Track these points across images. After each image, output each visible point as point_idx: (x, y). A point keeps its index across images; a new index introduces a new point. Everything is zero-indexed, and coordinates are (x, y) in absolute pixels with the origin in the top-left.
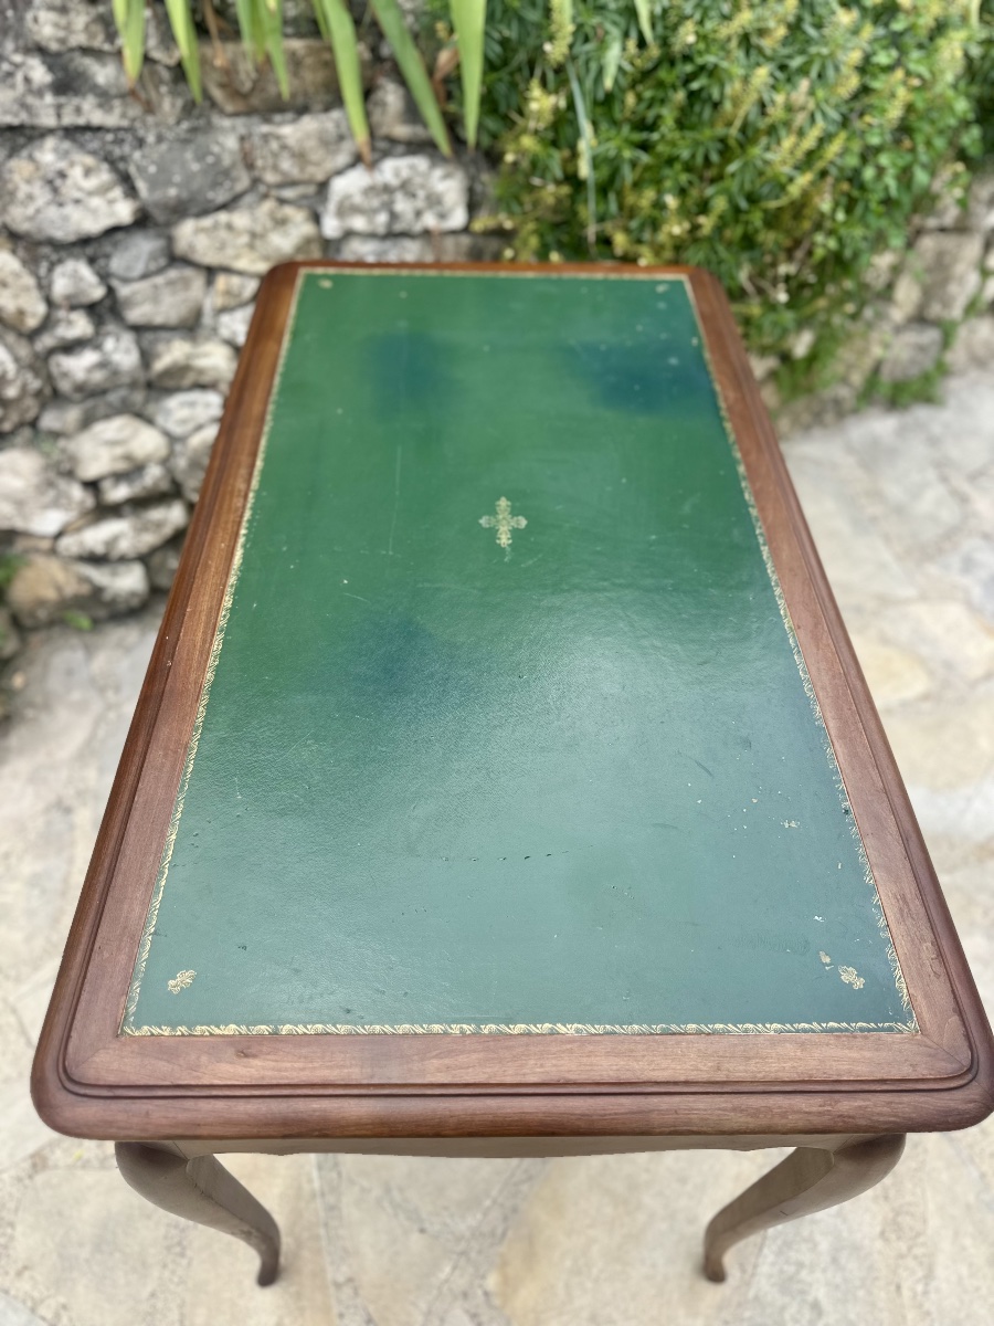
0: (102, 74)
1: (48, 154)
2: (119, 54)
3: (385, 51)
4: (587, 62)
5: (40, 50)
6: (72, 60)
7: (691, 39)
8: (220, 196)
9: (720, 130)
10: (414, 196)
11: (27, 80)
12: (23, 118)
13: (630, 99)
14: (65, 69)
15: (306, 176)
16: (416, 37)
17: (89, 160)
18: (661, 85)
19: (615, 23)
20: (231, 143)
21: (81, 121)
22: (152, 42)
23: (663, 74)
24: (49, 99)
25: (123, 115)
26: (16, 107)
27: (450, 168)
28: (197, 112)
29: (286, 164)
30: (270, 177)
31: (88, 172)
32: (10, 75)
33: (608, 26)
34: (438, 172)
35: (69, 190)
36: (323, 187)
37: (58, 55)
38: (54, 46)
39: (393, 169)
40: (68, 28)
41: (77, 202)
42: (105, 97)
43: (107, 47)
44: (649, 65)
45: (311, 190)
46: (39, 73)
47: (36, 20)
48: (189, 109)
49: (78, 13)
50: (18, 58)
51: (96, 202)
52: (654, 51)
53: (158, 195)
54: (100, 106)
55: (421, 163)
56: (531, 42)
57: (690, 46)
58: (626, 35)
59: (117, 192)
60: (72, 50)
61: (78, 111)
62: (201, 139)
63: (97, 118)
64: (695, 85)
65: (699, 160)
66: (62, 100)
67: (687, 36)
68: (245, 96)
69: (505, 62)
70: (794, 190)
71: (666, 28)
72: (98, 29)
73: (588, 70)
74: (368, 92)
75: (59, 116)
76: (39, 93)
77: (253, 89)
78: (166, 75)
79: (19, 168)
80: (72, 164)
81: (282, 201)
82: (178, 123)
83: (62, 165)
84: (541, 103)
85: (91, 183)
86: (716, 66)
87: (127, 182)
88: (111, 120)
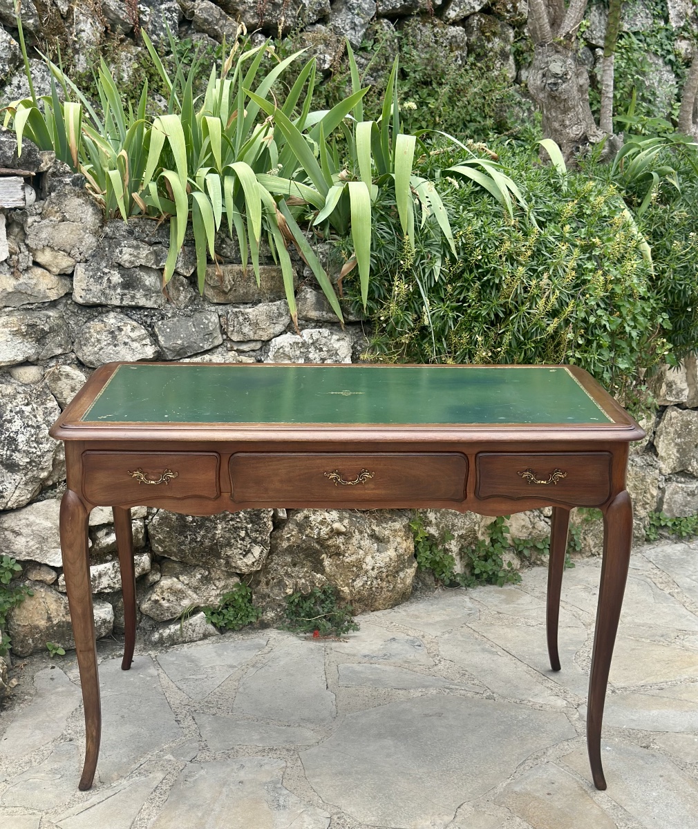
0: (149, 280)
1: (112, 319)
2: (162, 270)
3: (306, 273)
4: (424, 270)
5: (119, 266)
6: (135, 272)
7: (480, 257)
8: (206, 347)
9: (502, 301)
10: (321, 350)
11: (109, 280)
12: (103, 300)
13: (449, 288)
14: (130, 276)
15: (256, 337)
16: (324, 265)
17: (135, 324)
18: (466, 280)
19: (437, 251)
20: (214, 318)
21: (133, 303)
22: (180, 264)
23: (466, 275)
24: (119, 291)
25: (155, 302)
26: (100, 294)
27: (342, 335)
28: (197, 302)
29: (246, 330)
30: (235, 338)
31: (133, 329)
32: (101, 277)
33: (434, 253)
34: (335, 337)
35: (122, 337)
36: (266, 343)
37: (129, 269)
38: (127, 265)
39: (308, 334)
40: (137, 257)
41: (125, 344)
42: (148, 292)
43: (154, 267)
44: (458, 271)
45: (258, 345)
46: (116, 278)
47: (121, 252)
48: (192, 301)
49: (144, 250)
50: (106, 270)
51: (135, 345)
52: (460, 264)
53: (170, 344)
54: (145, 295)
55: (325, 332)
56: (392, 262)
57: (480, 260)
58: (444, 256)
59: (148, 341)
60: (136, 267)
61: (133, 297)
62: (197, 315)
63: (142, 302)
64: (485, 278)
65: (493, 316)
66: (126, 291)
67: (478, 255)
68: (225, 293)
69: (378, 271)
70: (550, 329)
71: (465, 253)
72: (152, 257)
73: (424, 274)
74: (296, 293)
75: (122, 299)
76: (114, 288)
77: (230, 290)
78: (185, 281)
79: (95, 325)
80: (126, 324)
81: (240, 352)
82: (186, 307)
83: (119, 324)
84: (400, 287)
85: (134, 335)
86: (495, 269)
87: (153, 336)
88: (149, 304)
